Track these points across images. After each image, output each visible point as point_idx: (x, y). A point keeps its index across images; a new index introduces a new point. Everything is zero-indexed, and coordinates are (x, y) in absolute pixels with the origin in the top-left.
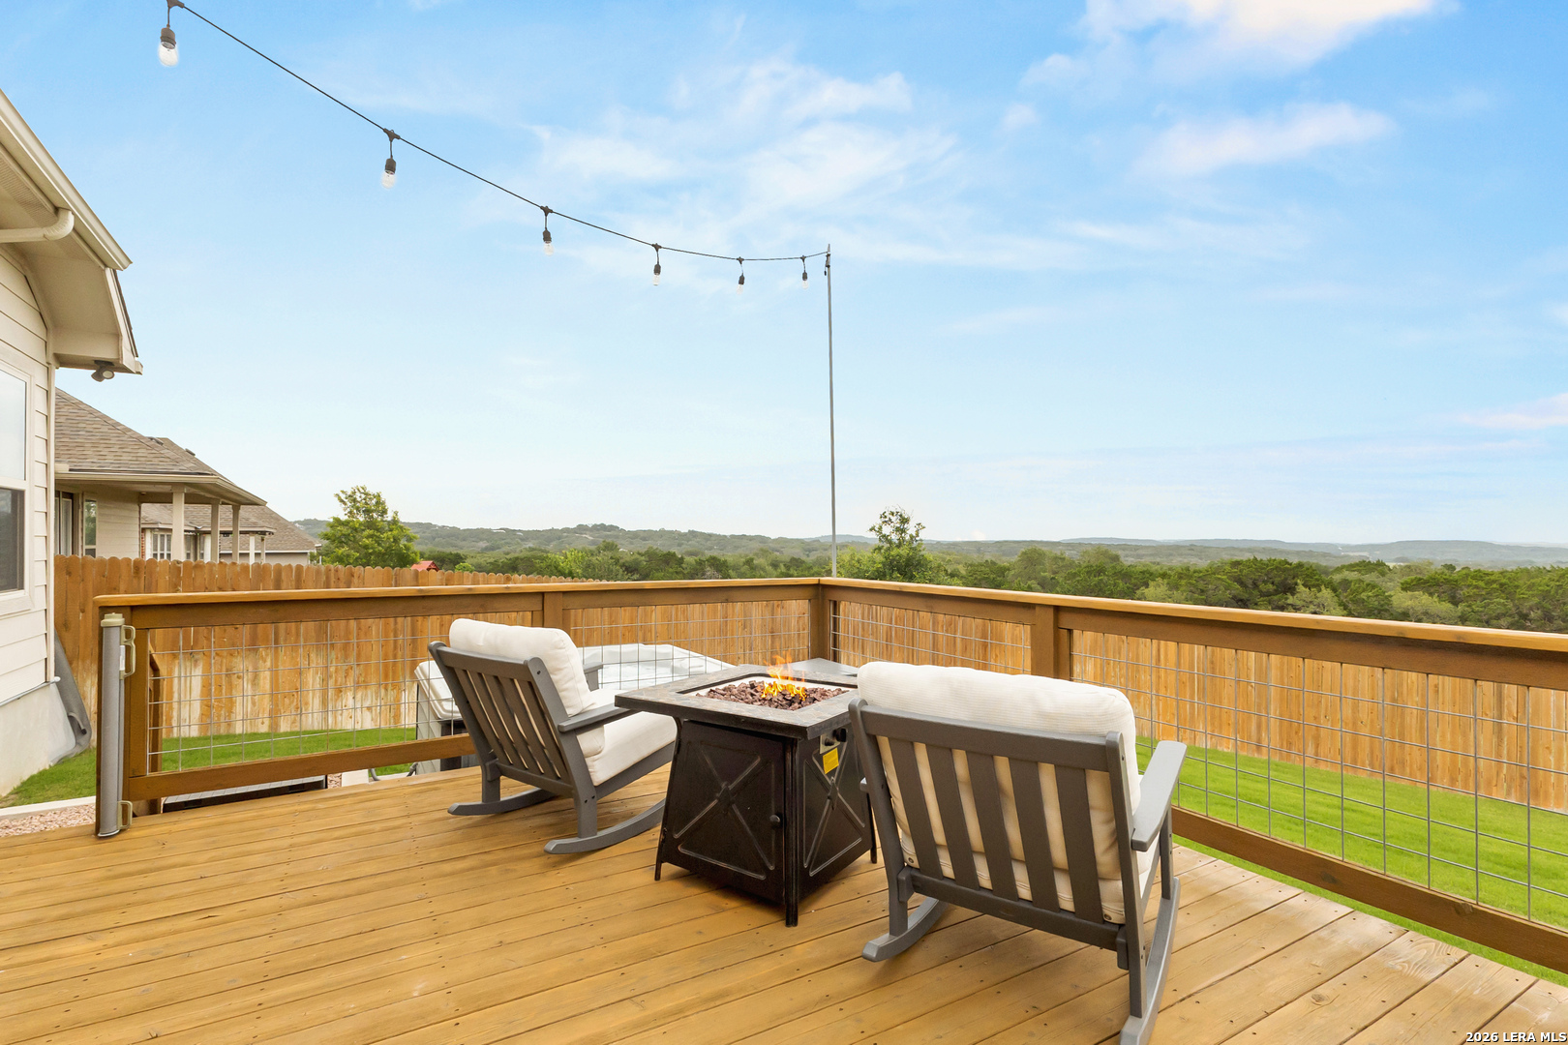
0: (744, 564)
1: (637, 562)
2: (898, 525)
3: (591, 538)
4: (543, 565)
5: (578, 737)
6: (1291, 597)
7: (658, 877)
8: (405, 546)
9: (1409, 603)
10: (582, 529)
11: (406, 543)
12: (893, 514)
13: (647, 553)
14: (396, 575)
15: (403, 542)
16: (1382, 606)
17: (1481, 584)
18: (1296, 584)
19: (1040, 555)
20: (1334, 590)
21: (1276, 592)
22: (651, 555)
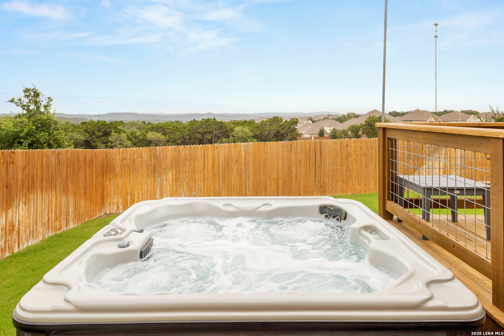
6: (110, 138)
9: (152, 136)
16: (144, 138)
18: (111, 132)
21: (103, 135)
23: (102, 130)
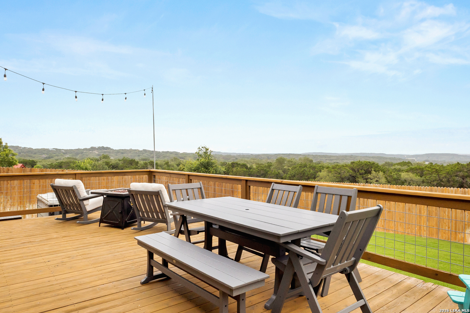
0: (165, 164)
1: (118, 164)
2: (205, 151)
3: (97, 153)
4: (75, 165)
5: (84, 201)
6: (369, 175)
7: (100, 226)
8: (12, 158)
9: (406, 176)
10: (93, 149)
11: (12, 156)
12: (203, 147)
13: (123, 159)
14: (24, 170)
15: (10, 156)
16: (398, 178)
17: (430, 169)
18: (372, 170)
19: (283, 160)
20: (384, 172)
21: (365, 173)
22: (125, 161)
23: (366, 169)
